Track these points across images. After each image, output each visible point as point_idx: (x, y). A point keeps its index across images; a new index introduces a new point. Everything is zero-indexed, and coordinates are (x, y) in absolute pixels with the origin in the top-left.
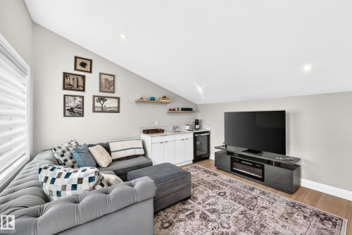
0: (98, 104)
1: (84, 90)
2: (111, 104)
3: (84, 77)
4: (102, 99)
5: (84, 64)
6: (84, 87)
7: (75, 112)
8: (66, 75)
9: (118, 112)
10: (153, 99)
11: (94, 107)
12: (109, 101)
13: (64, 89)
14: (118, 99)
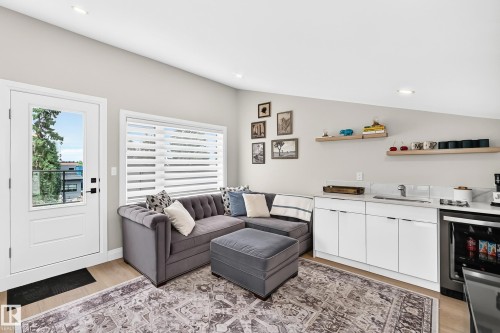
0: (276, 150)
1: (265, 137)
2: (288, 148)
3: (264, 123)
4: (280, 143)
5: (265, 109)
6: (265, 133)
7: (259, 159)
8: (253, 125)
9: (297, 157)
10: (349, 133)
11: (273, 153)
12: (286, 144)
13: (252, 138)
14: (296, 141)
